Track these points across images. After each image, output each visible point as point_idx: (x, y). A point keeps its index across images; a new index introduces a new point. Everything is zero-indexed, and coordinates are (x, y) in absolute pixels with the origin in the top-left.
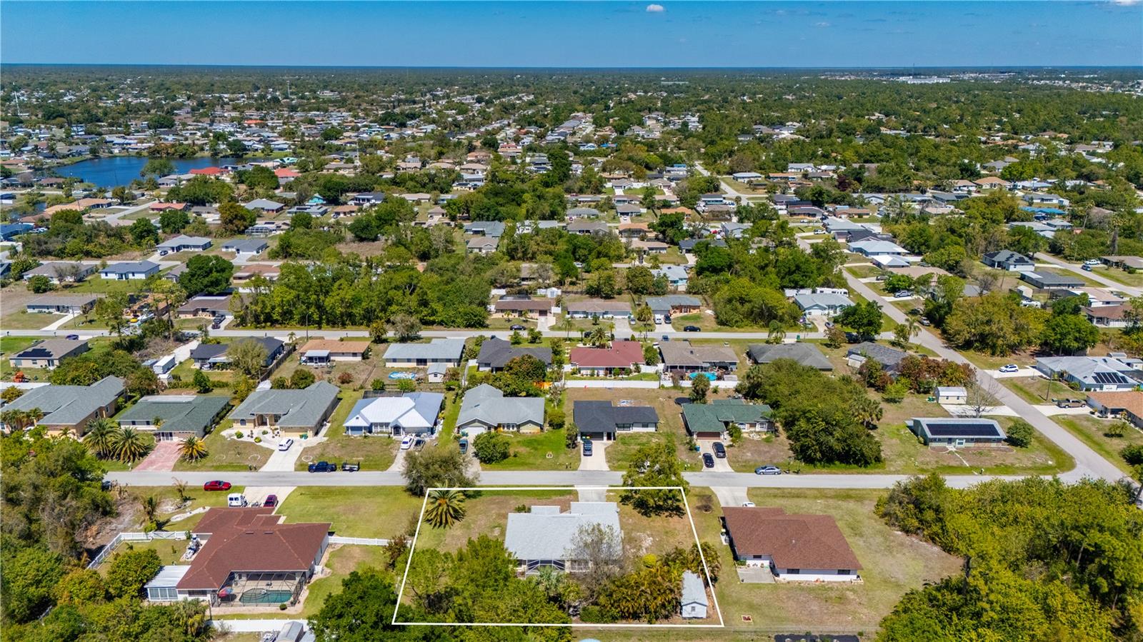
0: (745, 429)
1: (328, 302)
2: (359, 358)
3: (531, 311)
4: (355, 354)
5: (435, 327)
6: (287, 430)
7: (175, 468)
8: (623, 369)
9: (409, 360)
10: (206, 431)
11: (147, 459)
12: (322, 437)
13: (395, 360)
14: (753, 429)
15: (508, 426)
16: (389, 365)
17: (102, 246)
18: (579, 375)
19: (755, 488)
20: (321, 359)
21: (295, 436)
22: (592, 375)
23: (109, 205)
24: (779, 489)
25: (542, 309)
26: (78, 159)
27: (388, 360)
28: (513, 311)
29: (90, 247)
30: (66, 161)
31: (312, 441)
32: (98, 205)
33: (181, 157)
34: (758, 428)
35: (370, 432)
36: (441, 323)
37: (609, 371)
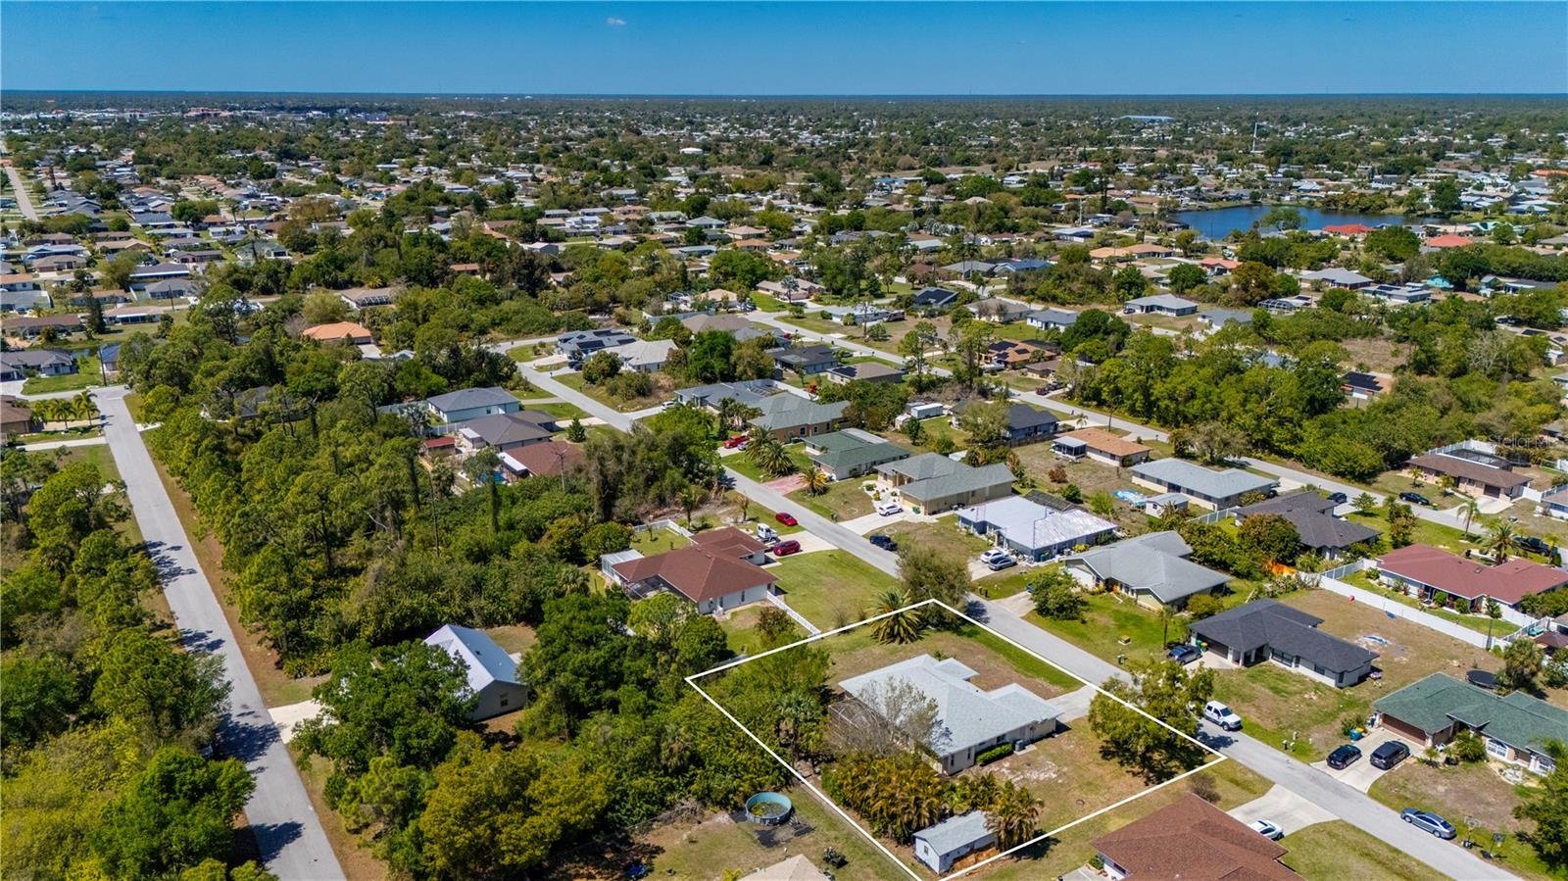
0: (1499, 758)
1: (1159, 389)
2: (1116, 463)
3: (1471, 482)
4: (1113, 457)
5: (1290, 462)
6: (905, 496)
7: (789, 496)
8: (1455, 598)
9: (1159, 482)
10: (855, 474)
11: (785, 479)
12: (933, 519)
13: (1143, 476)
14: (1520, 762)
15: (1127, 588)
16: (1136, 480)
17: (1071, 292)
18: (1374, 582)
19: (1354, 827)
20: (1070, 450)
21: (908, 507)
22: (1397, 590)
23: (1168, 254)
24: (1396, 850)
25: (1491, 482)
26: (1238, 203)
27: (1135, 473)
28: (1438, 473)
29: (1058, 292)
30: (1210, 205)
31: (923, 517)
32: (1154, 254)
33: (1363, 211)
34: (1534, 766)
35: (983, 532)
36: (1300, 458)
37: (1428, 591)
